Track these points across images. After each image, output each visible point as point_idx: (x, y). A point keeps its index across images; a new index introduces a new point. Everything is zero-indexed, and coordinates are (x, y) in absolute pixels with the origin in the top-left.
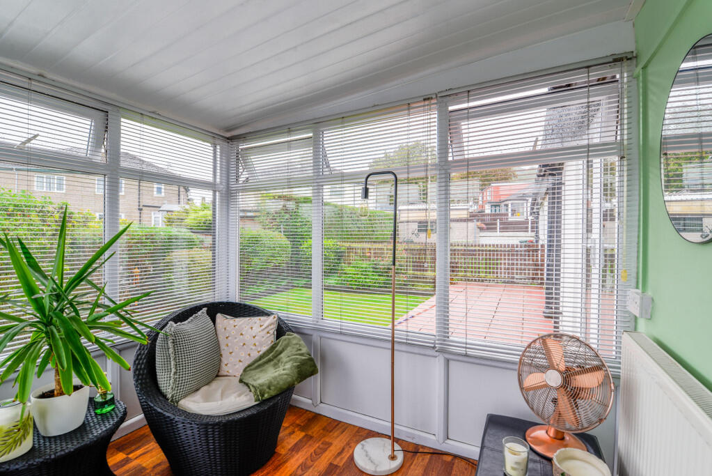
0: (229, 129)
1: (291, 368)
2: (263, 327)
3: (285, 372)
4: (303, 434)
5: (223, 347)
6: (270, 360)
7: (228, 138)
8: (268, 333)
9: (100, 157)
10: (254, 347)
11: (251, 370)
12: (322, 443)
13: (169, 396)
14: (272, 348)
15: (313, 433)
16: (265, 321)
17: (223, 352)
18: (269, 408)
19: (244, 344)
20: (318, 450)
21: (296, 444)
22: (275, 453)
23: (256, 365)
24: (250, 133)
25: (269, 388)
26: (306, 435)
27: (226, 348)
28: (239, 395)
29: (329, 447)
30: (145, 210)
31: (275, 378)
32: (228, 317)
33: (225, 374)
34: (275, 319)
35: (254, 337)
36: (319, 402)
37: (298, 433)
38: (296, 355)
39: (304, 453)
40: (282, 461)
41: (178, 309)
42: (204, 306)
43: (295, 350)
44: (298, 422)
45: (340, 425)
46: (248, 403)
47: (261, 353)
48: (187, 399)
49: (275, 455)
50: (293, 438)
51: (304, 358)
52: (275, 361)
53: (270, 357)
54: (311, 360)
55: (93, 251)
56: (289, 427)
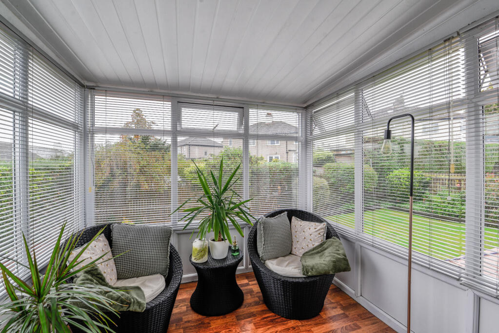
0: (305, 102)
1: (329, 261)
2: (316, 230)
3: (324, 262)
4: (342, 312)
5: (294, 237)
6: (318, 252)
7: (305, 108)
8: (319, 234)
9: (242, 131)
10: (310, 241)
11: (307, 255)
12: (353, 324)
13: (260, 256)
14: (321, 245)
15: (350, 314)
16: (318, 226)
17: (293, 240)
18: (309, 282)
19: (305, 238)
20: (349, 328)
21: (334, 316)
22: (319, 314)
23: (310, 253)
24: (316, 102)
25: (312, 269)
26: (344, 313)
27: (295, 238)
28: (295, 268)
29: (359, 329)
30: (289, 153)
31: (317, 264)
32: (298, 219)
33: (295, 254)
34: (325, 226)
35: (311, 235)
36: (359, 294)
37: (339, 309)
38: (334, 253)
39: (338, 324)
40: (321, 322)
41: (272, 211)
42: (286, 210)
43: (335, 249)
44: (341, 302)
45: (373, 318)
46: (299, 274)
47: (315, 246)
48: (270, 261)
49: (319, 316)
50: (334, 311)
51: (339, 257)
52: (321, 253)
53: (319, 250)
54: (345, 260)
55: (228, 177)
56: (334, 303)
